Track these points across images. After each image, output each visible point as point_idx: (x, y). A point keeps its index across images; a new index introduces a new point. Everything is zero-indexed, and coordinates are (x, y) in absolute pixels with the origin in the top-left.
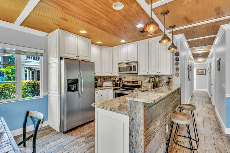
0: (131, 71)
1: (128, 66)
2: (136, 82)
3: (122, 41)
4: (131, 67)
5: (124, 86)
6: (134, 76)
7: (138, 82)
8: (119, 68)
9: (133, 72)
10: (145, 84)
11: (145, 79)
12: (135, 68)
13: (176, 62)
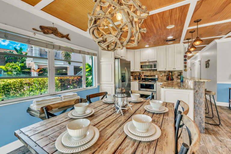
0: (152, 68)
1: (150, 64)
2: (154, 76)
3: (146, 46)
4: (152, 65)
5: (143, 79)
6: (152, 72)
7: (155, 76)
8: (141, 66)
9: (153, 68)
10: (161, 77)
11: (161, 74)
12: (155, 66)
13: (184, 62)
